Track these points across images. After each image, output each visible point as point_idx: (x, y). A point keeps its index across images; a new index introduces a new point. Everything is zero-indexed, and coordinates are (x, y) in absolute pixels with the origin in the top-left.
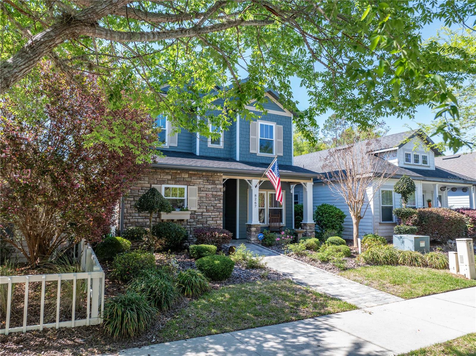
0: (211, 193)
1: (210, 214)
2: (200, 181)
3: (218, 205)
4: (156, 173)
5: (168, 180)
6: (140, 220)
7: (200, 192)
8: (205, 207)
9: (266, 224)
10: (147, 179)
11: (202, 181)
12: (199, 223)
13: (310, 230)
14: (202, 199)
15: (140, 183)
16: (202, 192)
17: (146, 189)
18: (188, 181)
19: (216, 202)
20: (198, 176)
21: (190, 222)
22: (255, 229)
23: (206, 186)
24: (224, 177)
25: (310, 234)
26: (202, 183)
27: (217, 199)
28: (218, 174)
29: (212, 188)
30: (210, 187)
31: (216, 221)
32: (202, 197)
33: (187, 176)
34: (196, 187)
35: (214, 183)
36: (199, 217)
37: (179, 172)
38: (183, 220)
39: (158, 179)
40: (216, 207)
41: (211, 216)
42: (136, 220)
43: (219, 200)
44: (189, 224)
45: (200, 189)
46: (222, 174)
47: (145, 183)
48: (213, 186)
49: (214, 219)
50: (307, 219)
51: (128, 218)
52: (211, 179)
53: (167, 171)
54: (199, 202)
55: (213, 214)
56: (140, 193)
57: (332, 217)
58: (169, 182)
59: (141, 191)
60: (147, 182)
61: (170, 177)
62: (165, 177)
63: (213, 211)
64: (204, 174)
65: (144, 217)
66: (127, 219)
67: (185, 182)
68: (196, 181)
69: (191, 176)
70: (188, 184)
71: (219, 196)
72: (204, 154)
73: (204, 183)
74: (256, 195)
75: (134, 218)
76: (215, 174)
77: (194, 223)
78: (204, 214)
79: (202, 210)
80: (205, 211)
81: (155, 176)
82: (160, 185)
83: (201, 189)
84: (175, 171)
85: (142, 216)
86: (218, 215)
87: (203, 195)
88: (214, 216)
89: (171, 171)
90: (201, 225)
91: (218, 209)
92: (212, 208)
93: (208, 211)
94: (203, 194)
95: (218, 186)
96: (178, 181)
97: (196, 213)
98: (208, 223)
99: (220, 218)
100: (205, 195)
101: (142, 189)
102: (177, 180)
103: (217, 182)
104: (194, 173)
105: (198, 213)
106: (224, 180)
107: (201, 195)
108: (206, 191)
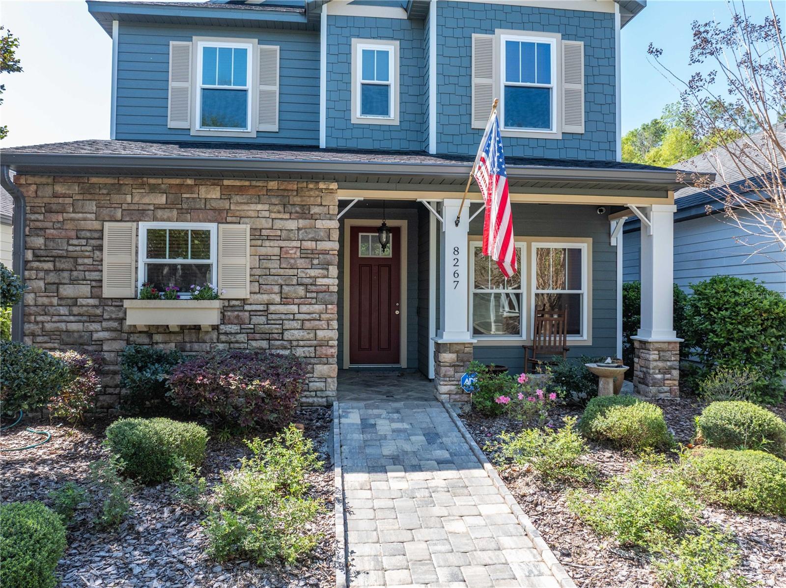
0: (298, 244)
1: (294, 308)
2: (260, 207)
3: (320, 281)
4: (118, 188)
5: (158, 207)
6: (73, 327)
7: (259, 242)
8: (276, 289)
9: (524, 337)
10: (92, 206)
11: (266, 207)
12: (257, 336)
13: (660, 364)
14: (265, 264)
15: (72, 219)
16: (267, 243)
17: (88, 234)
18: (219, 211)
19: (313, 273)
20: (252, 192)
21: (226, 334)
22: (454, 356)
23: (278, 224)
24: (343, 195)
25: (659, 376)
26: (267, 214)
27: (316, 262)
28: (322, 185)
29: (299, 229)
30: (292, 225)
31: (315, 330)
32: (267, 258)
33: (214, 193)
34: (245, 228)
35: (304, 213)
36: (255, 320)
37: (189, 182)
38: (197, 328)
39: (125, 206)
40: (313, 288)
41: (297, 316)
42: (63, 326)
43: (325, 266)
44: (223, 338)
45: (257, 235)
46: (334, 186)
47: (85, 219)
48: (302, 223)
49: (307, 325)
50: (650, 326)
51: (39, 318)
52: (297, 200)
53: (152, 181)
54: (258, 272)
55: (304, 308)
56: (71, 248)
57: (746, 320)
58: (159, 213)
59: (75, 242)
60: (93, 216)
61: (162, 199)
62: (146, 200)
63: (303, 301)
64: (273, 185)
65: (85, 318)
66: (37, 323)
67: (211, 212)
68: (245, 207)
69: (228, 193)
70: (221, 216)
71: (326, 252)
72: (342, 144)
73: (273, 215)
74: (456, 250)
75: (56, 318)
76: (311, 186)
77: (242, 337)
78: (272, 308)
79: (265, 298)
80: (277, 299)
81: (116, 198)
82: (129, 224)
83: (264, 232)
84: (178, 181)
85: (79, 315)
86: (320, 314)
87: (269, 251)
88: (308, 317)
89: (166, 181)
90: (264, 344)
91: (321, 295)
92: (301, 291)
93: (285, 300)
94: (271, 248)
95: (319, 224)
96: (189, 211)
97: (247, 308)
98: (287, 335)
99: (328, 320)
100: (277, 251)
101: (78, 238)
102: (185, 206)
103: (315, 210)
104: (238, 183)
105: (254, 307)
106: (342, 204)
107: (263, 251)
108: (280, 238)
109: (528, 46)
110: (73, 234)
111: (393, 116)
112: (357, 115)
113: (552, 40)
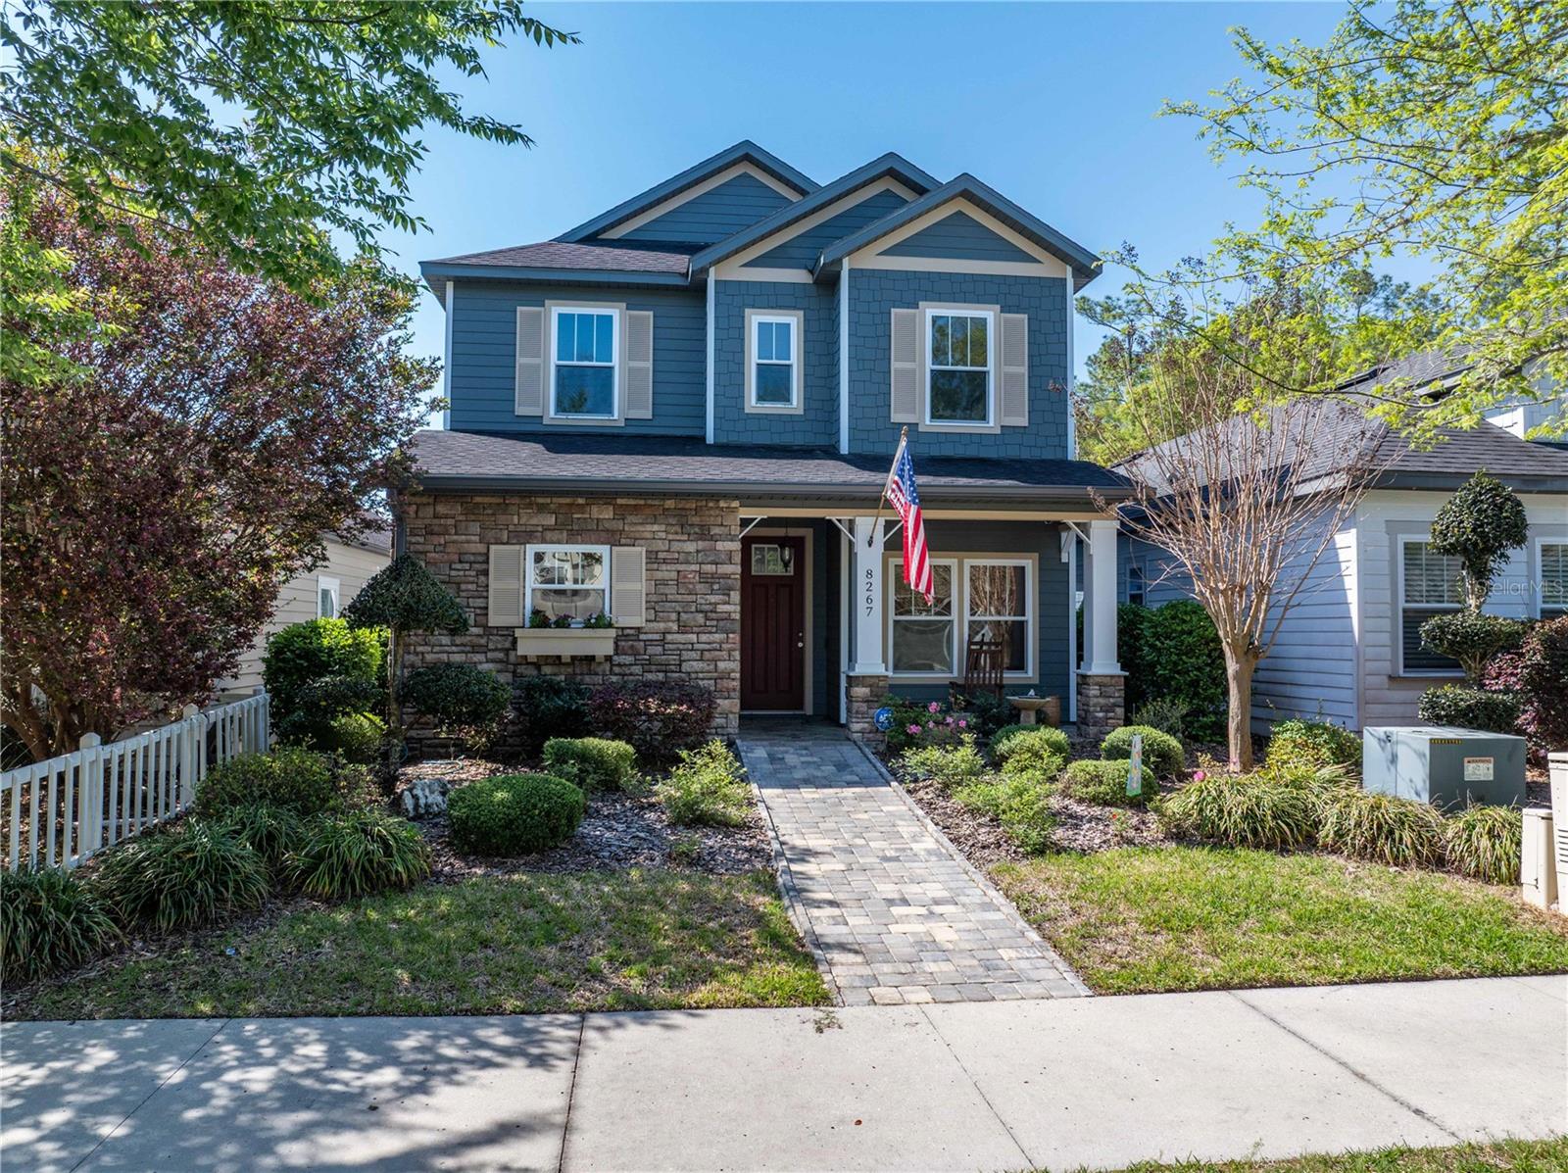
0: (696, 567)
1: (693, 637)
2: (656, 528)
3: (721, 608)
4: (504, 508)
5: (546, 529)
6: (457, 658)
7: (655, 566)
8: (674, 616)
9: (956, 674)
10: (475, 528)
11: (663, 528)
12: (653, 668)
13: (1102, 701)
14: (662, 589)
15: (453, 542)
16: (664, 567)
17: (472, 558)
18: (613, 532)
19: (713, 599)
20: (648, 511)
21: (619, 665)
22: (867, 690)
23: (676, 546)
24: (745, 513)
25: (1101, 715)
26: (663, 535)
27: (716, 587)
28: (722, 504)
29: (698, 551)
30: (691, 547)
31: (715, 661)
32: (664, 582)
33: (607, 513)
34: (640, 551)
35: (704, 534)
36: (651, 650)
37: (581, 501)
38: (592, 658)
39: (511, 528)
40: (714, 615)
41: (696, 646)
42: (444, 657)
43: (726, 591)
44: (616, 670)
45: (653, 558)
46: (736, 504)
47: (468, 542)
48: (701, 545)
49: (707, 655)
50: (1091, 659)
51: (420, 649)
52: (696, 520)
53: (540, 500)
54: (654, 598)
55: (704, 638)
56: (453, 573)
57: (1190, 651)
58: (549, 535)
59: (459, 566)
60: (477, 538)
61: (551, 520)
62: (534, 521)
63: (703, 629)
64: (670, 504)
65: (468, 649)
66: (416, 653)
67: (603, 534)
68: (640, 528)
69: (621, 513)
70: (613, 539)
71: (727, 576)
72: (734, 439)
73: (671, 537)
74: (869, 574)
75: (436, 649)
76: (711, 504)
77: (637, 669)
78: (669, 637)
79: (662, 625)
80: (675, 628)
81: (502, 519)
82: (517, 547)
83: (661, 555)
84: (568, 500)
85: (462, 645)
86: (721, 643)
87: (666, 576)
88: (707, 647)
89: (555, 500)
90: (661, 676)
91: (721, 623)
92: (700, 618)
93: (683, 629)
94: (667, 572)
95: (720, 546)
96: (580, 532)
97: (642, 637)
98: (686, 667)
99: (730, 651)
100: (674, 575)
101: (460, 562)
102: (575, 527)
103: (715, 531)
104: (632, 502)
105: (650, 637)
106: (745, 523)
107: (659, 575)
108: (677, 561)
109: (960, 322)
110: (456, 557)
111: (796, 403)
112: (752, 403)
113: (989, 314)
